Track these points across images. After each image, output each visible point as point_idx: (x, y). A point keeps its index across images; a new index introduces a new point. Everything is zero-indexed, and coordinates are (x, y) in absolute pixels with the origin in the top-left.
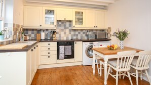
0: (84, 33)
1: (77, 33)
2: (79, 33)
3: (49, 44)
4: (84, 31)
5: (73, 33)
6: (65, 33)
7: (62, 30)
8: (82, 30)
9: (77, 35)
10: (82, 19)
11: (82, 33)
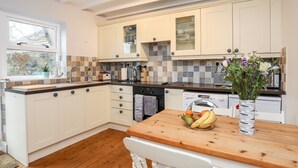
0: (208, 69)
1: (190, 69)
2: (197, 69)
3: (121, 90)
4: (209, 64)
5: (180, 69)
6: (165, 69)
7: (160, 63)
8: (203, 62)
9: (191, 74)
10: (193, 34)
11: (202, 69)
